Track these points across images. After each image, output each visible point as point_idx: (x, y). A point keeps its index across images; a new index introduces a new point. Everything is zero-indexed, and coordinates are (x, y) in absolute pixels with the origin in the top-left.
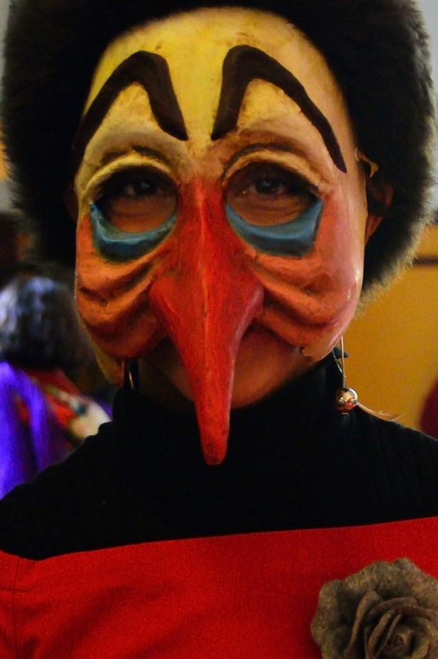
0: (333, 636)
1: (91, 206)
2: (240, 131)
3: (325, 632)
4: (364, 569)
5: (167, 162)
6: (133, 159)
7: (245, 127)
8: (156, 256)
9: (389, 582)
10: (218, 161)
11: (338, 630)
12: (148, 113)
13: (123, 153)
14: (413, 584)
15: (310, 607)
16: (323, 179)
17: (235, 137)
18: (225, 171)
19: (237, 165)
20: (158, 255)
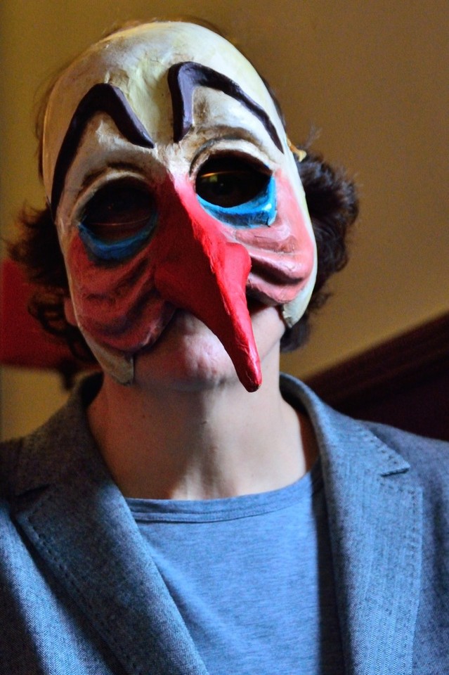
1: (79, 227)
2: (196, 130)
5: (140, 170)
7: (200, 126)
8: (150, 250)
10: (184, 160)
13: (101, 172)
16: (270, 158)
17: (193, 137)
18: (192, 167)
19: (201, 160)
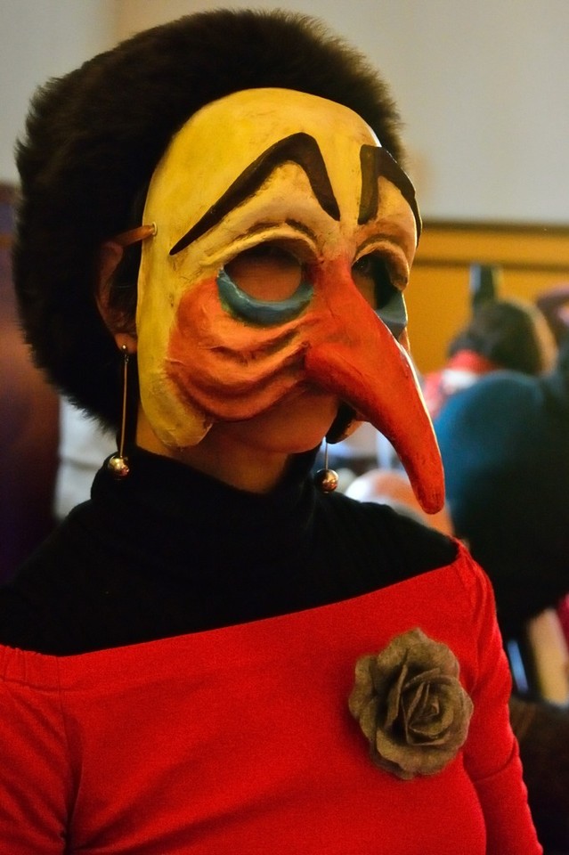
0: (368, 708)
1: (220, 271)
2: (377, 220)
3: (361, 706)
4: (391, 645)
5: (314, 238)
6: (286, 232)
7: (383, 217)
8: (302, 324)
9: (415, 654)
11: (372, 702)
12: (309, 192)
14: (434, 654)
15: (347, 682)
17: (372, 225)
18: (357, 254)
19: (366, 251)
20: (305, 324)
